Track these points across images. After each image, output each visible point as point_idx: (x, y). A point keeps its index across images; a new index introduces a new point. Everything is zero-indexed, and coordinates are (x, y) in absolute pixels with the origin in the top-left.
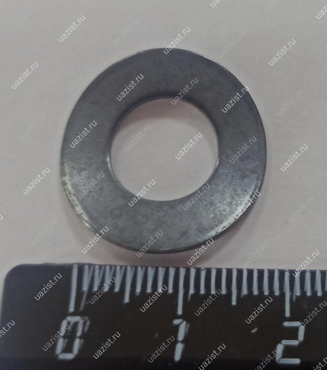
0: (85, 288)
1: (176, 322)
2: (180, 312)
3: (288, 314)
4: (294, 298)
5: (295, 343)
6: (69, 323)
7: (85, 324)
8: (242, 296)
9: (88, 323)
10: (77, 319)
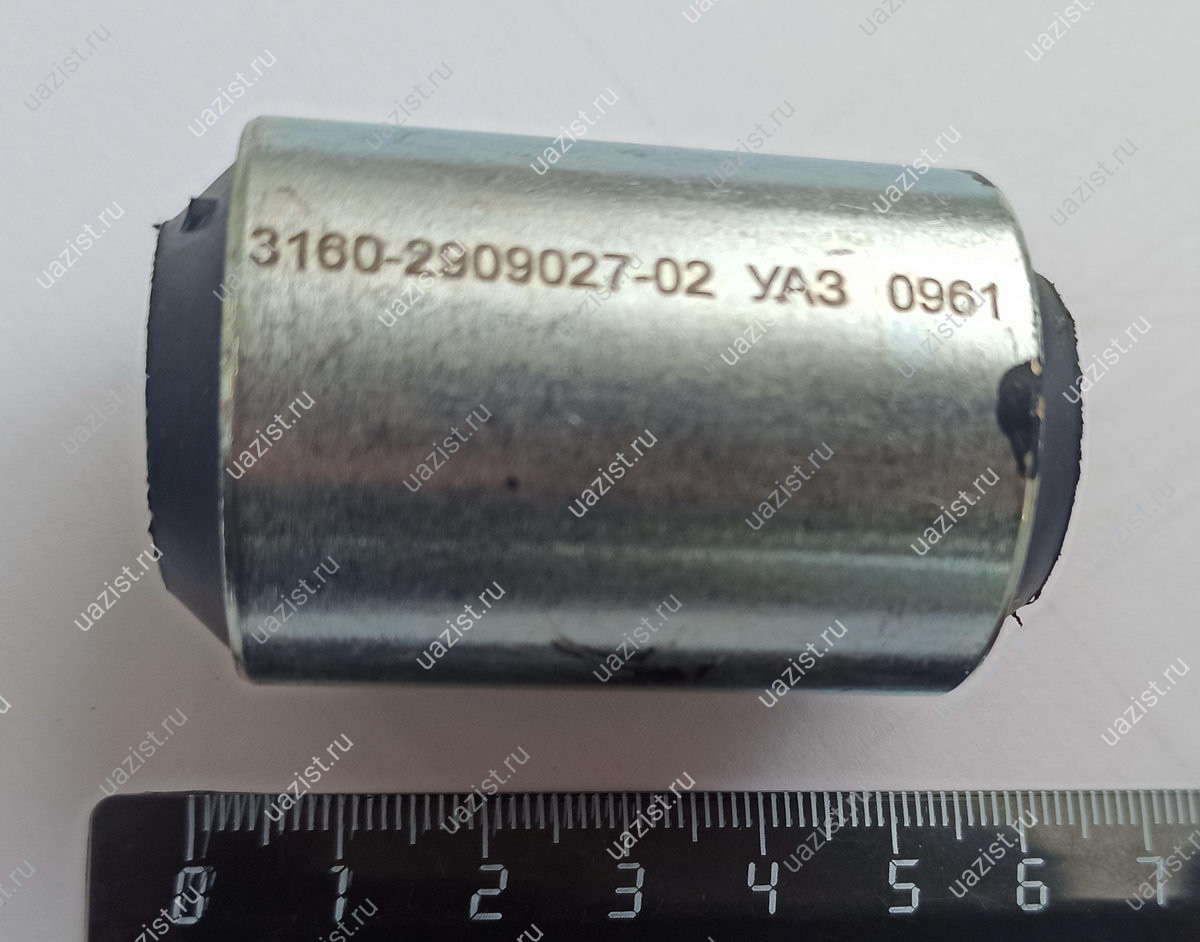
0: (207, 828)
1: (335, 869)
2: (340, 856)
3: (485, 855)
4: (494, 833)
5: (496, 892)
6: (187, 876)
7: (209, 875)
8: (424, 831)
9: (214, 875)
10: (199, 870)
